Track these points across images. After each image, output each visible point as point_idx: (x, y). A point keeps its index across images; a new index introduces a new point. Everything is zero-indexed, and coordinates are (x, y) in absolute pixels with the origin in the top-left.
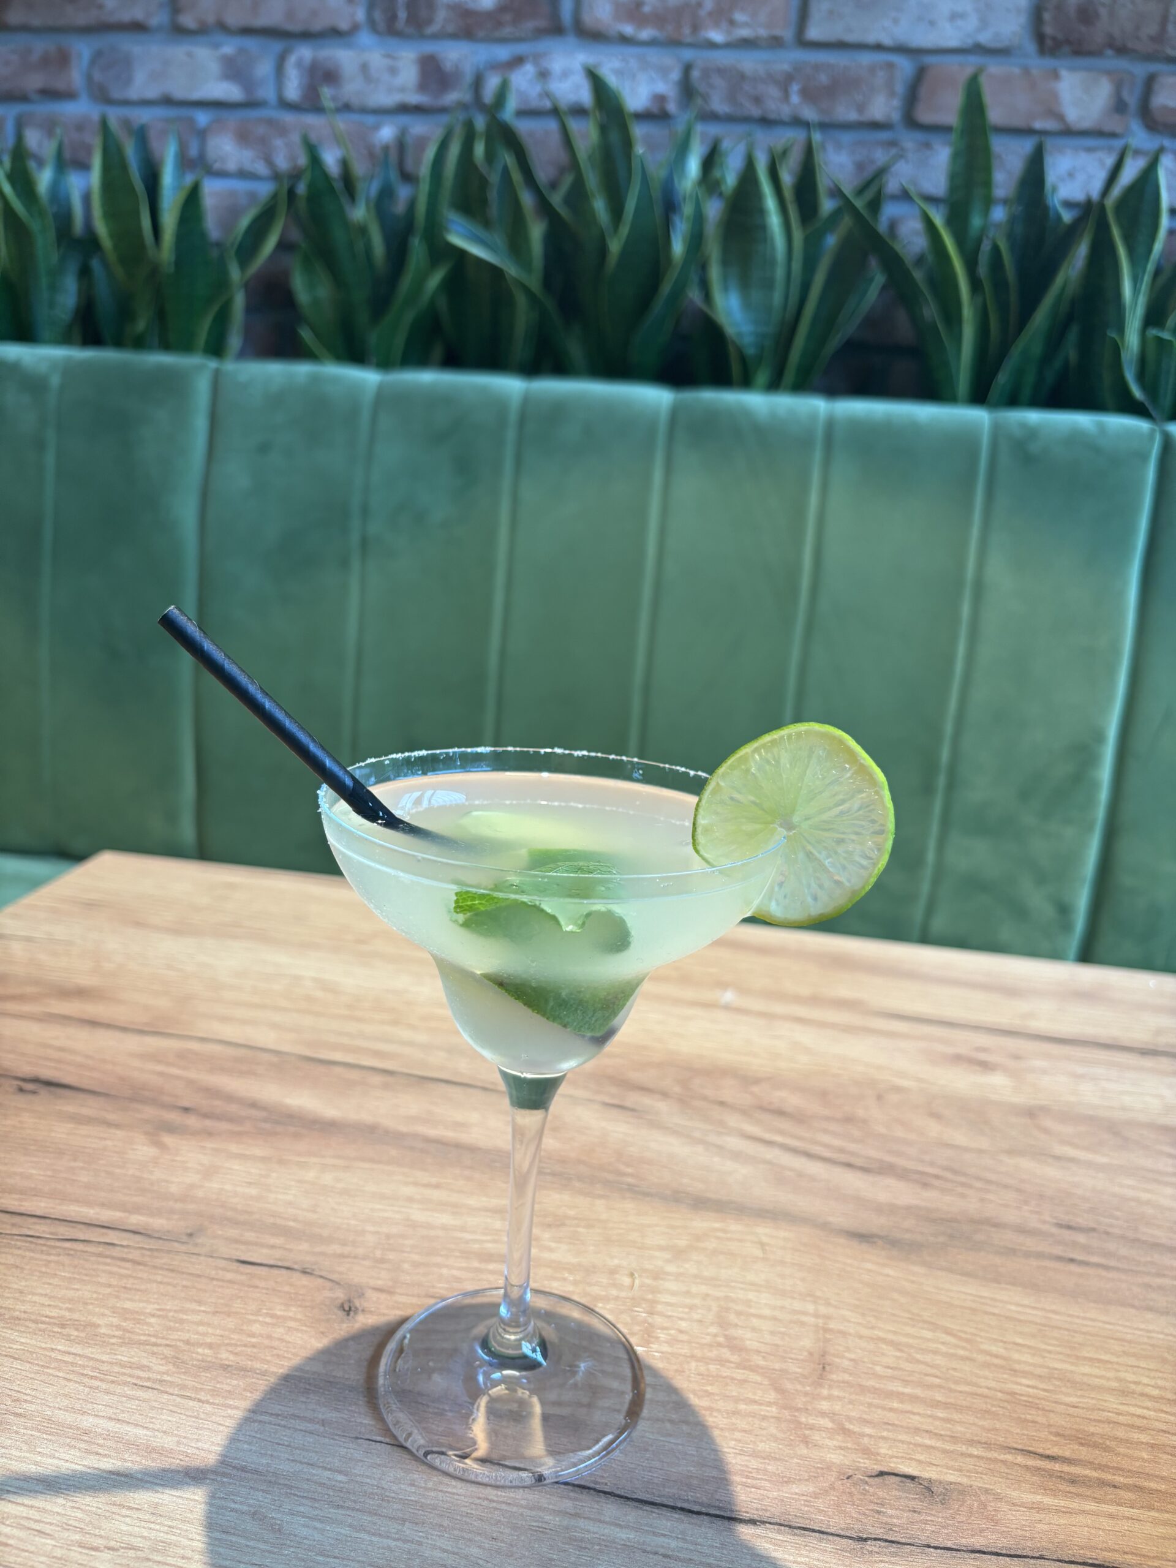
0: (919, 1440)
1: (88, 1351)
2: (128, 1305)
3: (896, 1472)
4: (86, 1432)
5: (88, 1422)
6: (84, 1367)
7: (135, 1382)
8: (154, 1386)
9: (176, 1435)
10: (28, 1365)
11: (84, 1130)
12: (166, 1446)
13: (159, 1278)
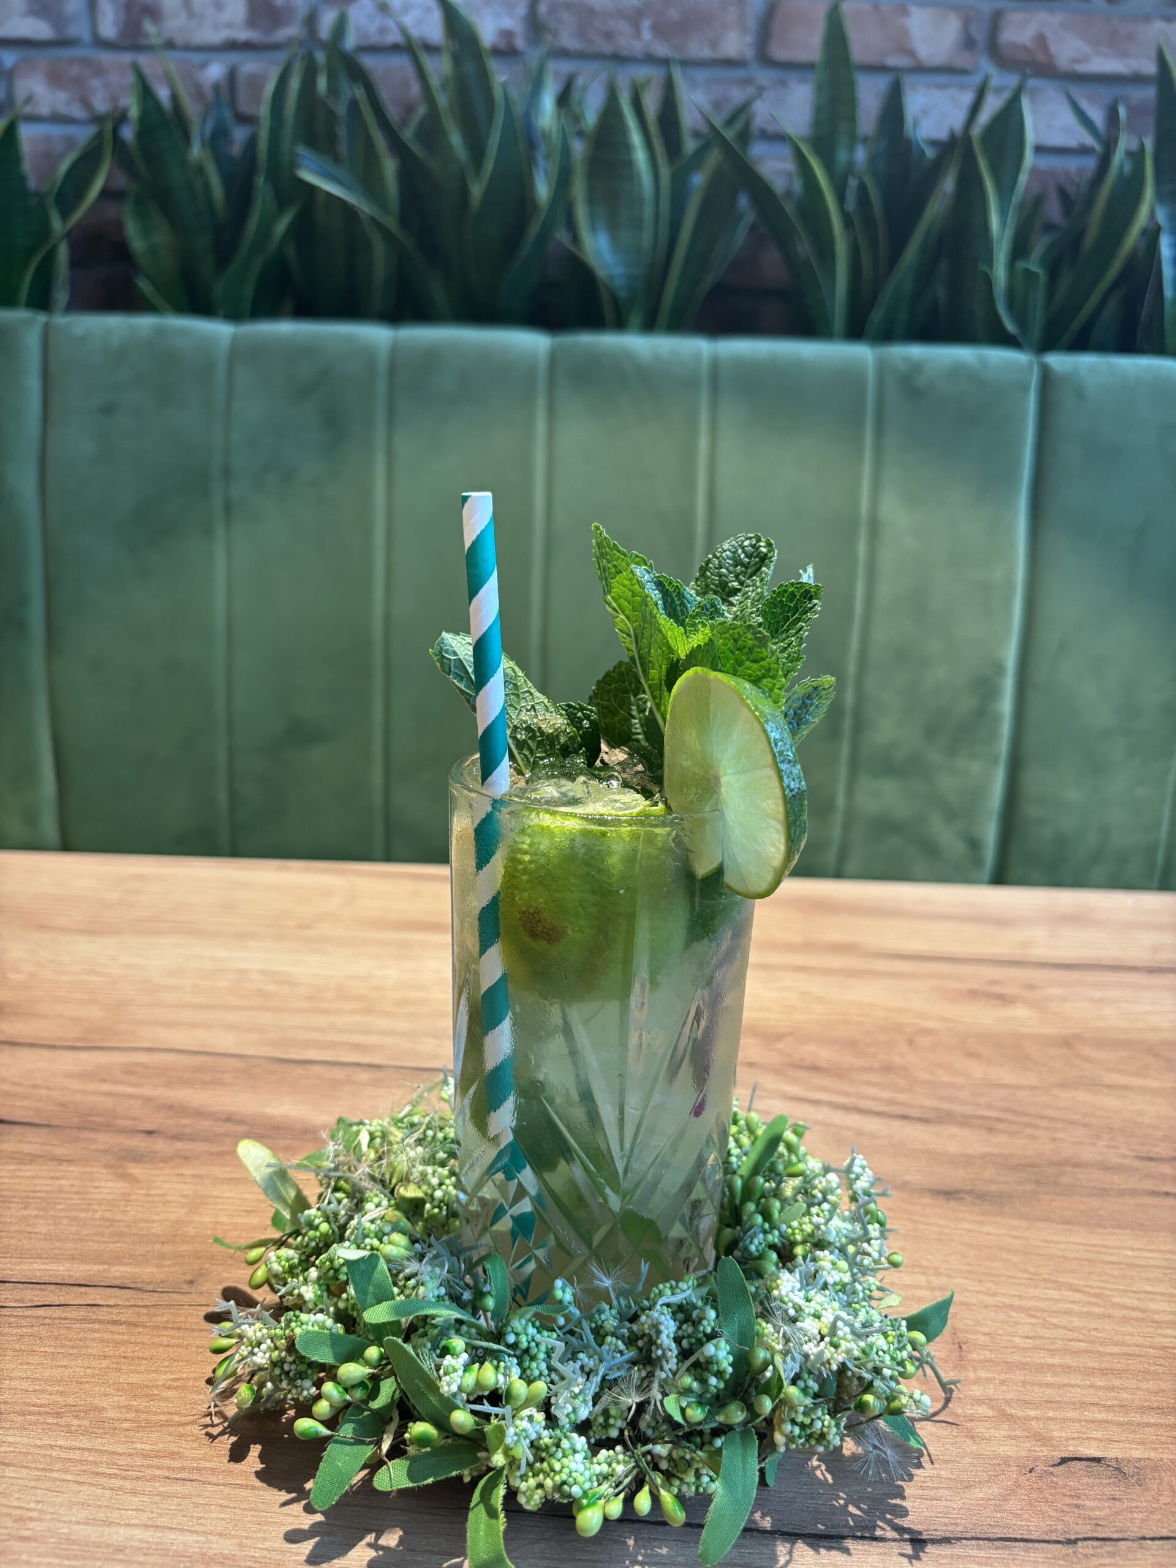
0: (1088, 1415)
1: (97, 1443)
2: (134, 1378)
3: (1078, 1456)
4: (120, 1549)
5: (118, 1535)
6: (96, 1463)
7: (167, 1474)
8: (191, 1477)
9: (235, 1536)
10: (25, 1471)
11: (30, 1170)
12: (226, 1552)
13: (165, 1341)
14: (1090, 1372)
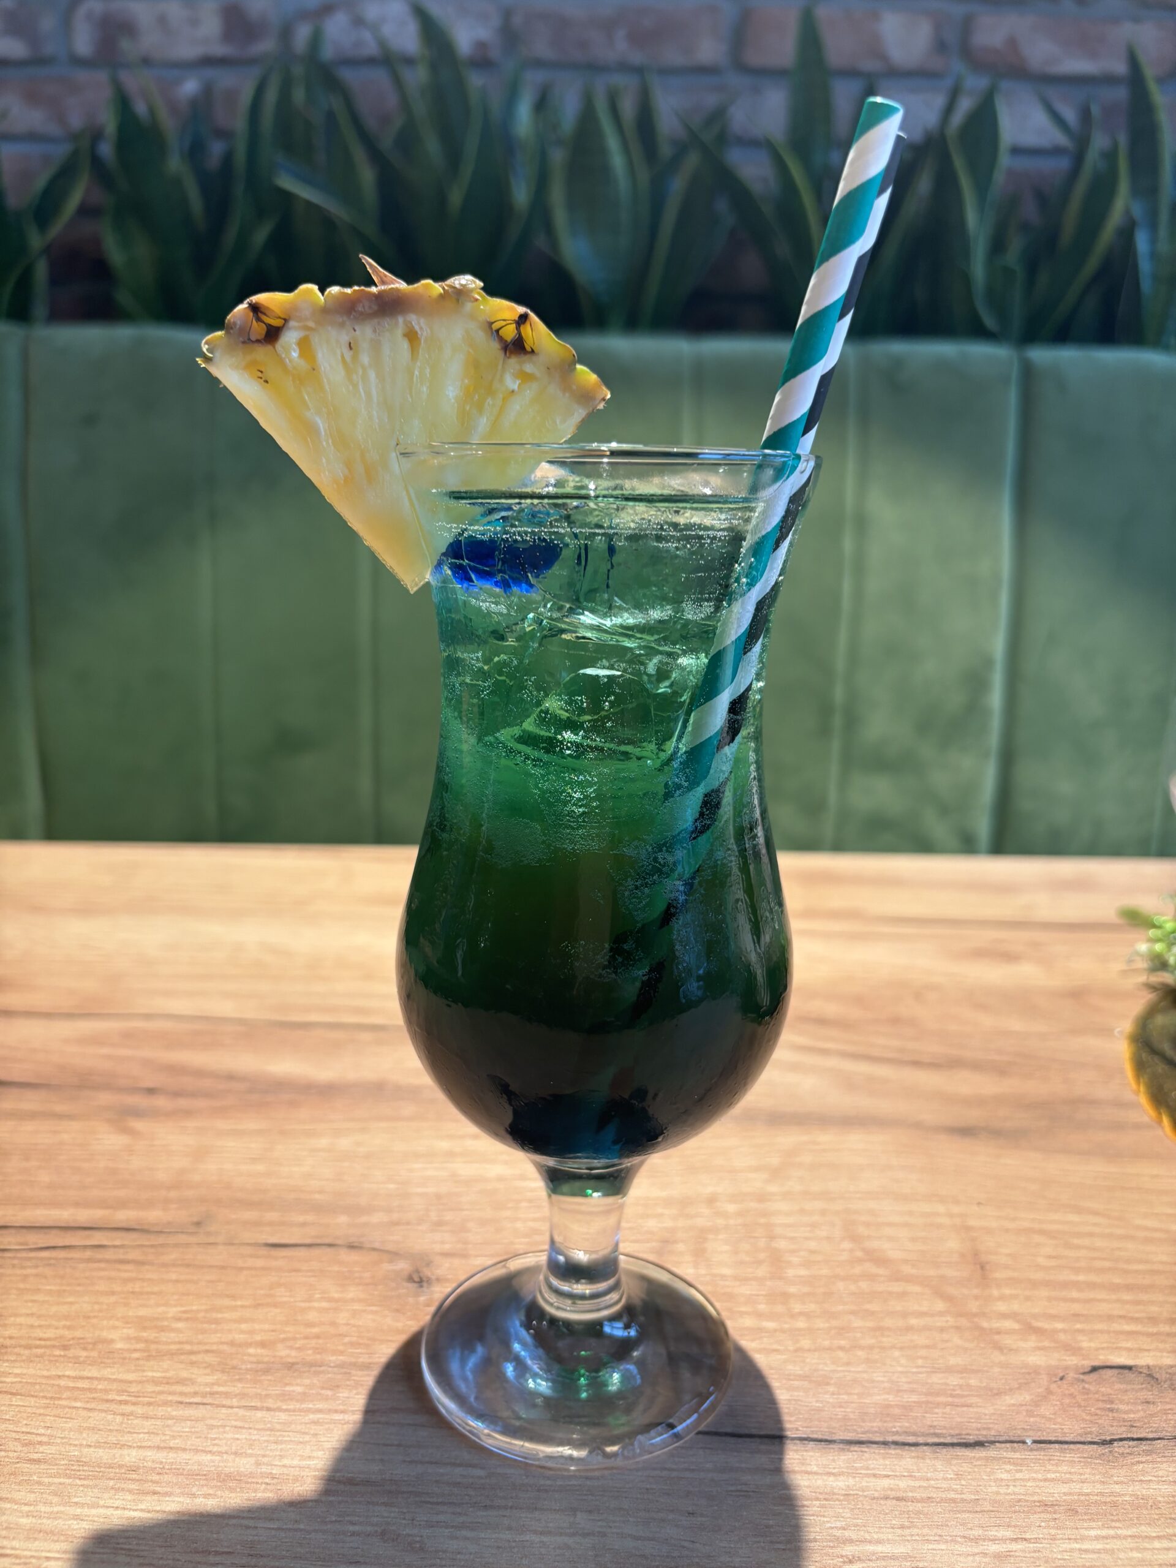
0: (1116, 1326)
1: (107, 1372)
2: (142, 1312)
3: (1108, 1364)
4: (134, 1469)
5: (131, 1456)
6: (106, 1391)
7: (180, 1399)
8: (205, 1401)
9: (251, 1455)
10: (33, 1400)
11: (29, 1126)
12: (242, 1469)
13: (174, 1276)
14: (1114, 1288)
